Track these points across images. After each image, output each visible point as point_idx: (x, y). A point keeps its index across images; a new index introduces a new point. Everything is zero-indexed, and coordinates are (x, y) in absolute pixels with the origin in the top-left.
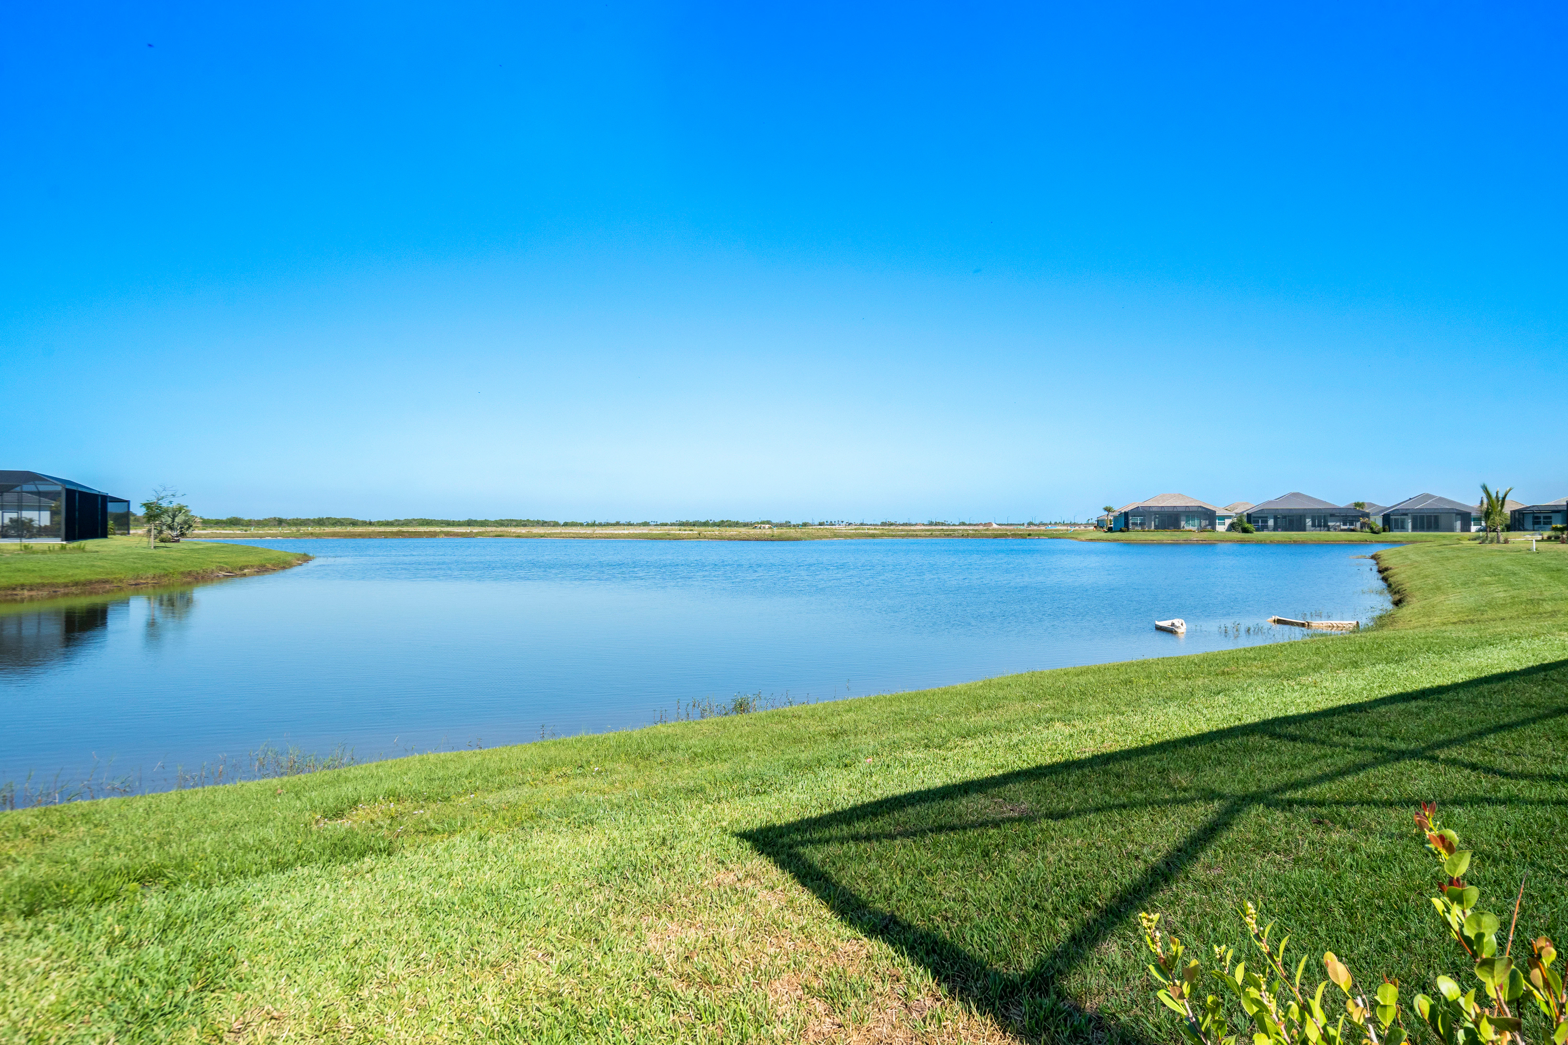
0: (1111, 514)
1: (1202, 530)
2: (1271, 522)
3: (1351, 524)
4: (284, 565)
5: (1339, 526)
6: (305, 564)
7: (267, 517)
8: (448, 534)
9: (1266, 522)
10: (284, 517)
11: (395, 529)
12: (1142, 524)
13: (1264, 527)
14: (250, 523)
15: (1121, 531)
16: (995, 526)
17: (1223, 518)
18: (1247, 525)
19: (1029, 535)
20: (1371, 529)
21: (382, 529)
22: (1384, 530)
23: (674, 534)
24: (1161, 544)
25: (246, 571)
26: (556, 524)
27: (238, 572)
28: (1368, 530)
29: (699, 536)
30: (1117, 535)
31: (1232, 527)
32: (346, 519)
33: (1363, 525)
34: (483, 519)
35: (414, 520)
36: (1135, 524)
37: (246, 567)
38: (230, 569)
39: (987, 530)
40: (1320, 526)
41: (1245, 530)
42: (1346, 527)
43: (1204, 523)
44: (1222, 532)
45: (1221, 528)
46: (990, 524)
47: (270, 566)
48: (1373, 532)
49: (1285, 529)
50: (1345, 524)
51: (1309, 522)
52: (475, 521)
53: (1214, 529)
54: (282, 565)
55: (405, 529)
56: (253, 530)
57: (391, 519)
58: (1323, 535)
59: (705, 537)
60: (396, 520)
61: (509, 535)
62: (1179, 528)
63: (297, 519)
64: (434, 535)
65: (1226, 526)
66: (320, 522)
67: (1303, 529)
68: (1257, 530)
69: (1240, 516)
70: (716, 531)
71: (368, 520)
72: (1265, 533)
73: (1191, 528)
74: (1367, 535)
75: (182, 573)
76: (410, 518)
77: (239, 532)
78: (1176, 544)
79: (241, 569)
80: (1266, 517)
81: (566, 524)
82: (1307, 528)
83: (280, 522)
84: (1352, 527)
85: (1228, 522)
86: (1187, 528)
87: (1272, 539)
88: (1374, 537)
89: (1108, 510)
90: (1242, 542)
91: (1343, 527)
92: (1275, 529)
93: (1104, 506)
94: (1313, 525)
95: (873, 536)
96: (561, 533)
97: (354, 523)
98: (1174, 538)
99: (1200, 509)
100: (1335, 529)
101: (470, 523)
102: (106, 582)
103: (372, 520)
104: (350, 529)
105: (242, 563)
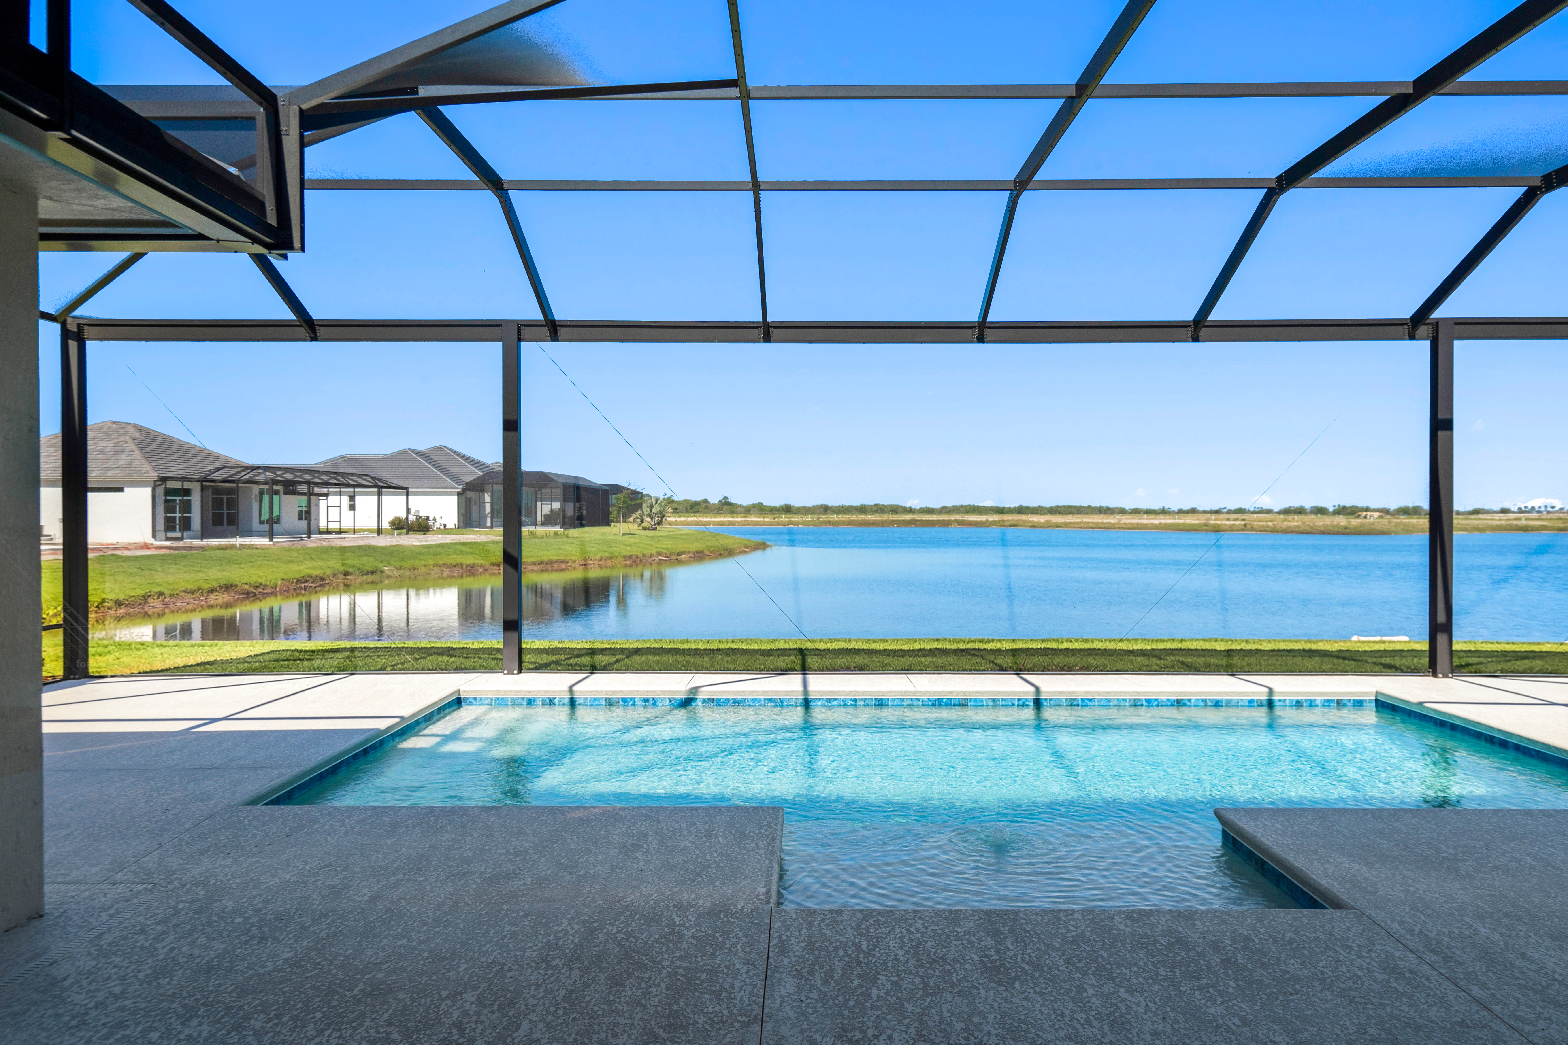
7: (815, 504)
8: (961, 523)
10: (830, 504)
23: (1214, 525)
26: (1122, 511)
35: (962, 506)
37: (684, 553)
38: (668, 555)
52: (1028, 508)
55: (922, 517)
61: (1022, 524)
63: (843, 506)
64: (946, 524)
66: (863, 509)
75: (625, 557)
76: (958, 504)
79: (679, 554)
102: (563, 562)
104: (895, 517)
105: (682, 550)
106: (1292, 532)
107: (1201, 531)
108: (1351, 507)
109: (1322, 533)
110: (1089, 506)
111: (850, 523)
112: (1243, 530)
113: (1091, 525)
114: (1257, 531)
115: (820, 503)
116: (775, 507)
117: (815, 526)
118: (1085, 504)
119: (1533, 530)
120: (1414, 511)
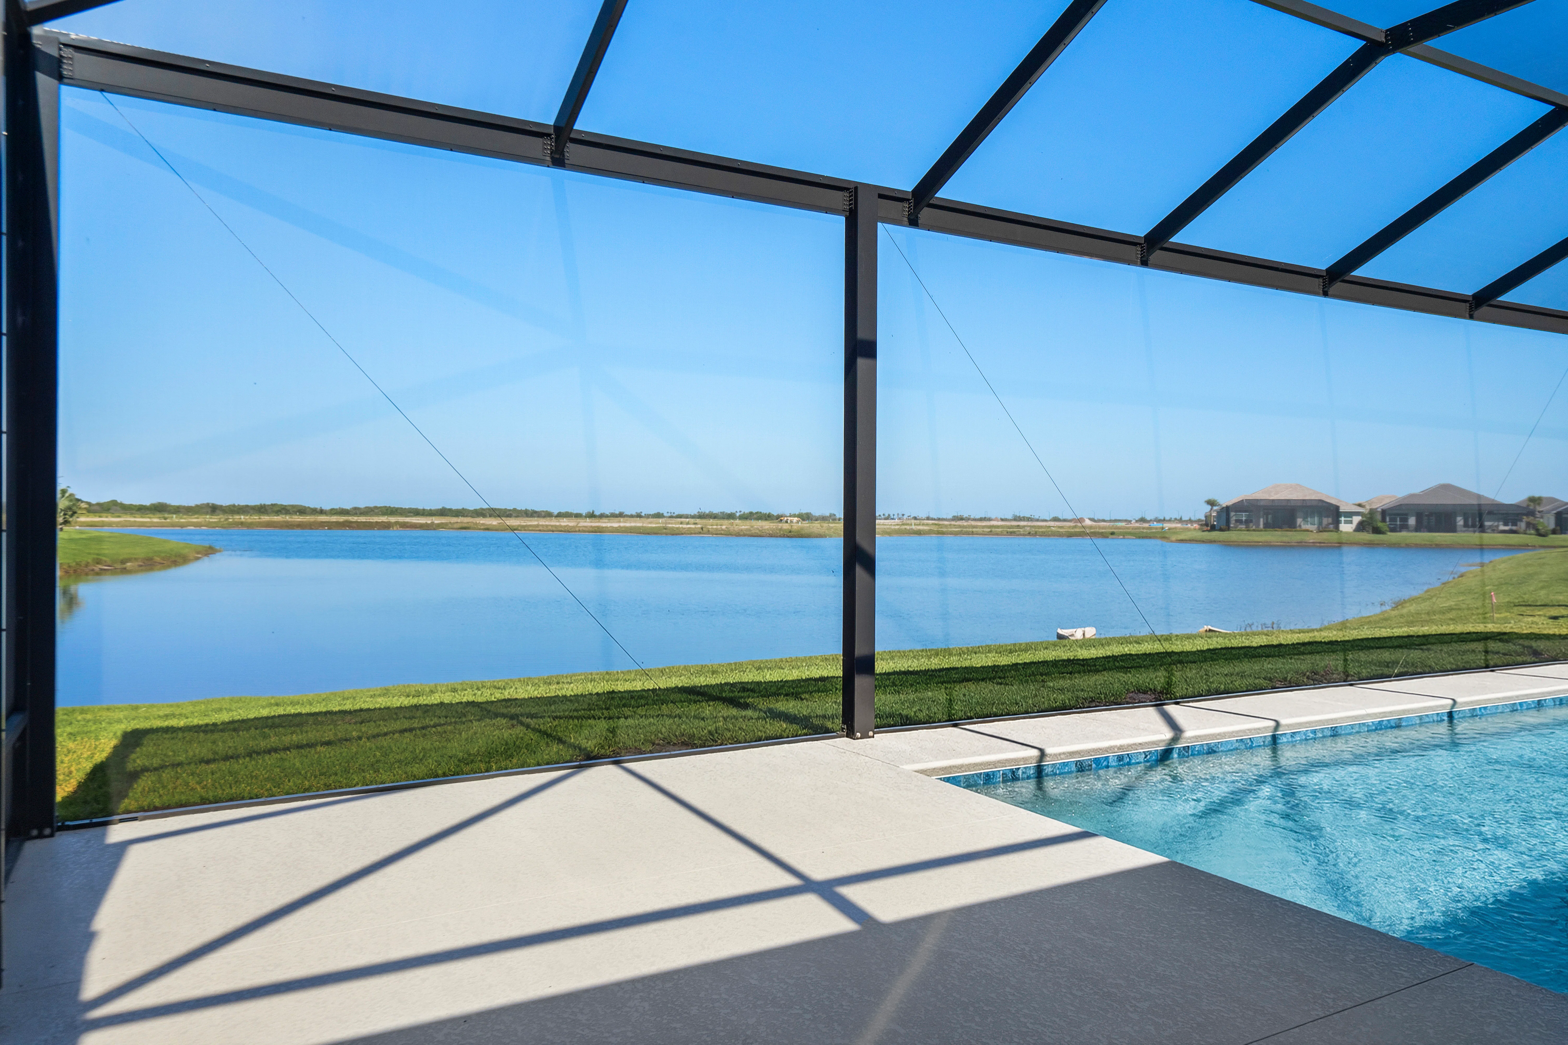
0: (1215, 508)
1: (1321, 530)
2: (1412, 521)
3: (1515, 524)
4: (177, 560)
5: (1498, 526)
6: (206, 558)
7: (199, 503)
8: (404, 525)
9: (1406, 520)
11: (342, 519)
12: (1247, 522)
13: (1404, 527)
14: (178, 510)
15: (1221, 530)
16: (1088, 522)
17: (1350, 514)
18: (1380, 524)
19: (1112, 534)
20: (1537, 530)
21: (334, 519)
22: (1554, 532)
23: (672, 528)
24: (1268, 546)
25: (129, 564)
26: (548, 515)
27: (119, 566)
28: (1533, 532)
29: (702, 531)
30: (1215, 535)
31: (1361, 527)
32: (293, 506)
33: (1528, 525)
34: (460, 507)
35: (376, 507)
36: (1239, 521)
37: (129, 560)
38: (109, 563)
39: (1075, 527)
40: (1473, 526)
41: (1377, 531)
42: (1507, 528)
43: (1325, 521)
44: (1347, 533)
45: (1346, 527)
46: (1081, 520)
47: (157, 559)
48: (1540, 534)
49: (1430, 530)
50: (1506, 524)
51: (1460, 521)
52: (450, 510)
53: (1337, 528)
54: (173, 559)
55: (355, 519)
56: (175, 518)
57: (348, 507)
58: (1473, 537)
59: (709, 532)
60: (355, 508)
61: (476, 527)
62: (1295, 527)
63: (234, 506)
64: (387, 526)
65: (1354, 525)
66: (262, 509)
67: (1452, 529)
68: (1393, 530)
69: (1372, 512)
70: (744, 526)
71: (318, 507)
72: (1404, 534)
73: (1309, 527)
74: (1530, 538)
76: (372, 505)
77: (156, 520)
78: (1286, 546)
79: (123, 562)
80: (1406, 515)
81: (560, 515)
82: (1458, 529)
83: (214, 509)
84: (1514, 528)
85: (1356, 519)
86: (1304, 527)
87: (1408, 542)
88: (1539, 540)
89: (1211, 503)
90: (1370, 545)
91: (1502, 528)
92: (1418, 529)
93: (1206, 499)
94: (1466, 525)
95: (919, 533)
96: (538, 526)
97: (302, 511)
98: (1285, 539)
99: (1320, 504)
100: (1493, 531)
101: (443, 512)
103: (324, 508)
104: (298, 519)
105: (126, 556)
106: (744, 535)
107: (661, 534)
108: (757, 513)
109: (771, 536)
110: (515, 510)
111: (269, 525)
112: (700, 533)
113: (550, 527)
114: (713, 534)
115: (205, 502)
116: (145, 506)
117: (222, 527)
118: (510, 507)
119: (924, 534)
120: (832, 518)
